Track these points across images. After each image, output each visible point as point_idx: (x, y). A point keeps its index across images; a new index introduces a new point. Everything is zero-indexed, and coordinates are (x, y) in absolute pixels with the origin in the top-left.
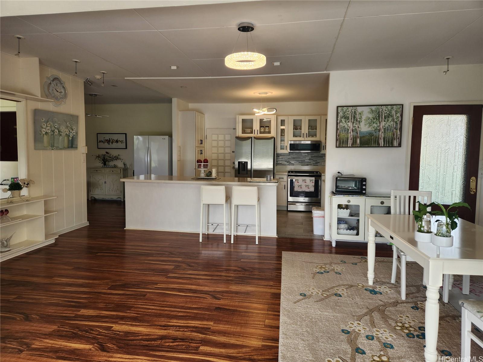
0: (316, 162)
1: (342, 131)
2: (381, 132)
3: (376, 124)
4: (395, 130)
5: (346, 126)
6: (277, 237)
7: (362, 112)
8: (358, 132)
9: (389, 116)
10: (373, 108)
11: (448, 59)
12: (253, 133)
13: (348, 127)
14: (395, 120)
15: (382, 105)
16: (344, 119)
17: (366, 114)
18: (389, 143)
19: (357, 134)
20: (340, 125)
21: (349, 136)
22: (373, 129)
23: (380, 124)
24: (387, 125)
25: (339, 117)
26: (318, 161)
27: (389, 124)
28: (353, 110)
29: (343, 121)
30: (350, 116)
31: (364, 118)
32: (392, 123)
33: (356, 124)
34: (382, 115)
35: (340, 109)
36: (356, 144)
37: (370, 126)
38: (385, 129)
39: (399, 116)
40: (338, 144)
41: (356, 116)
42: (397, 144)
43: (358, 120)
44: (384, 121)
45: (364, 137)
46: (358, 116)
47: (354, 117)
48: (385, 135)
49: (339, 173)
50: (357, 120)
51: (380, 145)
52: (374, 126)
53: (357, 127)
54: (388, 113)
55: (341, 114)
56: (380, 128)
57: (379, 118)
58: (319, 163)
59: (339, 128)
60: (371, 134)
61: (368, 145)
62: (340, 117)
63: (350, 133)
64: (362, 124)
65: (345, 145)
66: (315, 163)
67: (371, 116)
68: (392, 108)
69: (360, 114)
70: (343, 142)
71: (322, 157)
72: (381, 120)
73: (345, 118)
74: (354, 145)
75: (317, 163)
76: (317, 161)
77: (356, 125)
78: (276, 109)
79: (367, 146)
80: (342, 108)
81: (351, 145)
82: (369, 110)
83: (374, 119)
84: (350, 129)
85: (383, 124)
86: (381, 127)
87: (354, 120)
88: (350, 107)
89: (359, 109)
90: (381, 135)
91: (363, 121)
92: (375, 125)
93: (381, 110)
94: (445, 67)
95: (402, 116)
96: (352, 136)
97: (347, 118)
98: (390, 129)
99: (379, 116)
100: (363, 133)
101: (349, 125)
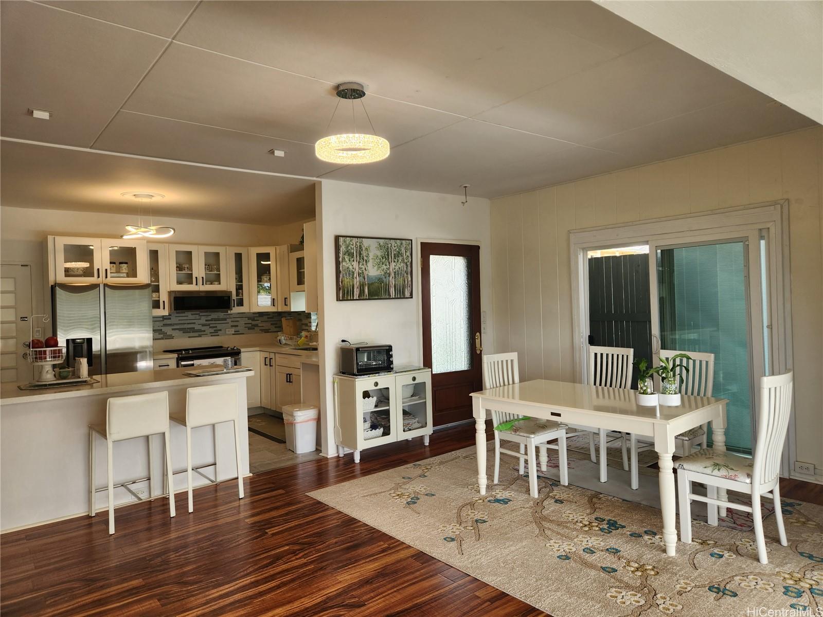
0: (215, 329)
1: (346, 275)
2: (391, 277)
3: (386, 265)
4: (405, 275)
5: (351, 267)
6: (251, 475)
7: (369, 247)
8: (366, 277)
9: (398, 254)
10: (382, 241)
11: (466, 187)
12: (93, 276)
13: (353, 269)
14: (406, 261)
15: (390, 239)
16: (348, 257)
17: (373, 250)
18: (401, 294)
19: (365, 279)
20: (342, 265)
21: (355, 283)
22: (383, 273)
23: (389, 265)
24: (397, 268)
25: (341, 253)
26: (219, 327)
27: (400, 266)
28: (358, 244)
29: (346, 259)
30: (355, 253)
31: (371, 255)
32: (402, 264)
33: (363, 265)
34: (391, 253)
35: (341, 239)
36: (364, 296)
37: (379, 268)
38: (395, 273)
39: (409, 255)
40: (341, 295)
41: (362, 253)
42: (409, 295)
43: (365, 258)
44: (394, 262)
45: (372, 284)
46: (364, 253)
47: (360, 254)
48: (395, 281)
49: (343, 341)
50: (363, 259)
51: (390, 296)
52: (382, 268)
53: (363, 269)
54: (397, 250)
55: (343, 249)
56: (390, 272)
57: (388, 257)
58: (220, 330)
59: (342, 271)
60: (380, 280)
61: (378, 296)
62: (343, 253)
63: (356, 278)
64: (370, 264)
65: (350, 297)
66: (213, 331)
67: (379, 253)
68: (401, 244)
69: (366, 249)
70: (348, 291)
71: (226, 320)
72: (390, 260)
73: (349, 255)
74: (361, 296)
75: (216, 331)
76: (216, 327)
77: (363, 267)
78: (174, 230)
79: (376, 298)
80: (344, 238)
81: (358, 297)
82: (377, 245)
83: (383, 259)
84: (355, 272)
85: (393, 264)
86: (391, 270)
87: (360, 259)
88: (354, 239)
89: (366, 242)
90: (392, 281)
91: (371, 261)
92: (385, 267)
93: (390, 245)
94: (463, 198)
95: (411, 254)
96: (358, 283)
97: (351, 255)
98: (401, 273)
99: (388, 255)
100: (372, 278)
101: (354, 266)
